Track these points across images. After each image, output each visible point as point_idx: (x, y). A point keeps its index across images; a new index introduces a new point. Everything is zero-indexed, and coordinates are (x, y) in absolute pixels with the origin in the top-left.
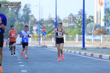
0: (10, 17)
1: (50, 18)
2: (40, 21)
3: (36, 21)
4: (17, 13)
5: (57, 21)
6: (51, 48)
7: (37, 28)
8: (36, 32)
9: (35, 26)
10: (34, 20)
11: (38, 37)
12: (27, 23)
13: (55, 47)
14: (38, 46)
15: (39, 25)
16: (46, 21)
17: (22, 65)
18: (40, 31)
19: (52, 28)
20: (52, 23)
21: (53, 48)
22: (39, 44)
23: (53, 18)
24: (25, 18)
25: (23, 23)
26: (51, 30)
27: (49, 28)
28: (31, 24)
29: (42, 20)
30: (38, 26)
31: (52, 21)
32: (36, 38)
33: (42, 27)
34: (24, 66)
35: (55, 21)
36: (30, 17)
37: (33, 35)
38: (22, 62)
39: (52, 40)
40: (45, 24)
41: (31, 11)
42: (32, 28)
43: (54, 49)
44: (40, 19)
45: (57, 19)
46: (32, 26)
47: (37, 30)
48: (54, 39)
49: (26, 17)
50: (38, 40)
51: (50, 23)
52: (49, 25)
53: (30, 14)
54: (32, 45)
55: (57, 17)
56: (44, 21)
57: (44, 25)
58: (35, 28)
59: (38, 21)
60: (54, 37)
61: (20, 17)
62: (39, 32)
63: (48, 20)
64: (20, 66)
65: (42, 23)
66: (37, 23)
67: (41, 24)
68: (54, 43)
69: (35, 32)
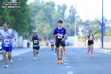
0: (56, 18)
1: (96, 19)
2: (86, 22)
3: (82, 22)
4: (63, 14)
5: (103, 22)
6: (97, 49)
7: (83, 29)
8: (82, 33)
9: (81, 27)
10: (79, 21)
11: (84, 38)
12: (72, 24)
13: (101, 48)
14: (84, 47)
15: (85, 25)
16: (92, 21)
17: (68, 66)
18: (85, 32)
19: (98, 29)
20: (98, 24)
21: (99, 49)
22: (84, 45)
23: (99, 19)
24: (71, 19)
25: (69, 24)
26: (97, 31)
27: (95, 29)
28: (77, 25)
29: (88, 21)
30: (83, 27)
31: (99, 22)
32: (81, 39)
33: (88, 28)
34: (70, 67)
35: (101, 22)
36: (76, 17)
37: (79, 36)
38: (68, 64)
39: (98, 41)
40: (92, 25)
41: (76, 12)
42: (77, 28)
43: (100, 51)
44: (86, 20)
45: (104, 20)
46: (77, 27)
47: (82, 31)
48: (100, 40)
49: (72, 17)
50: (84, 41)
51: (96, 24)
52: (95, 26)
53: (76, 15)
54: (78, 46)
55: (104, 18)
56: (90, 22)
57: (89, 26)
58: (80, 29)
59: (83, 22)
60: (100, 38)
61: (66, 17)
62: (85, 34)
63: (94, 21)
64: (66, 67)
65: (88, 23)
66: (83, 24)
67: (87, 25)
68: (100, 44)
69: (80, 33)
